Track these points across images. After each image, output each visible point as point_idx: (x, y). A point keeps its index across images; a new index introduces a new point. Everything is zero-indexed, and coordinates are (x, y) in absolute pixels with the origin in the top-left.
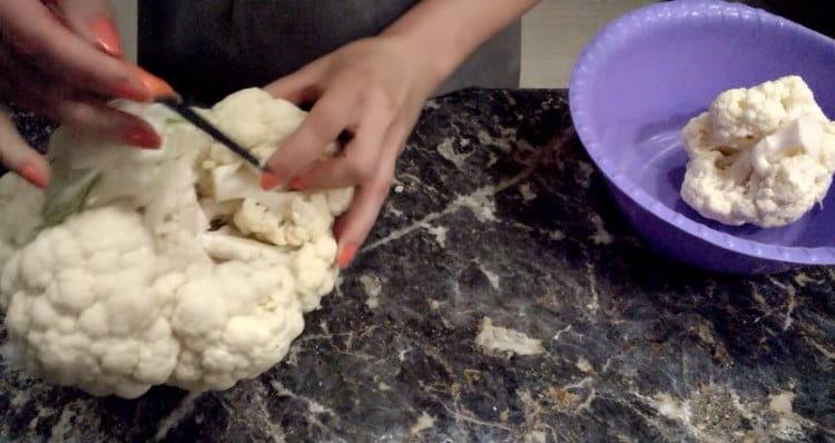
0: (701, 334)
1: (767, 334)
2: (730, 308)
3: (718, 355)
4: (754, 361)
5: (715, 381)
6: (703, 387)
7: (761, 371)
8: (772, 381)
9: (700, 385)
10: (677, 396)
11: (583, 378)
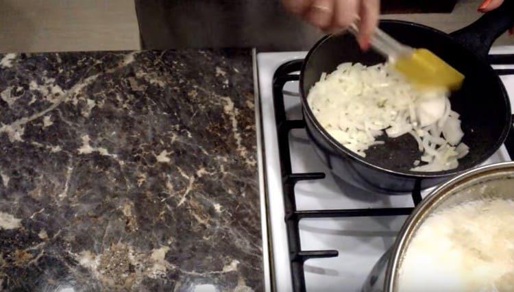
0: (124, 211)
1: (166, 209)
2: (149, 193)
3: (130, 224)
4: (152, 227)
5: (122, 241)
6: (113, 244)
7: (154, 234)
8: (159, 239)
9: (111, 245)
10: (95, 252)
11: (39, 243)
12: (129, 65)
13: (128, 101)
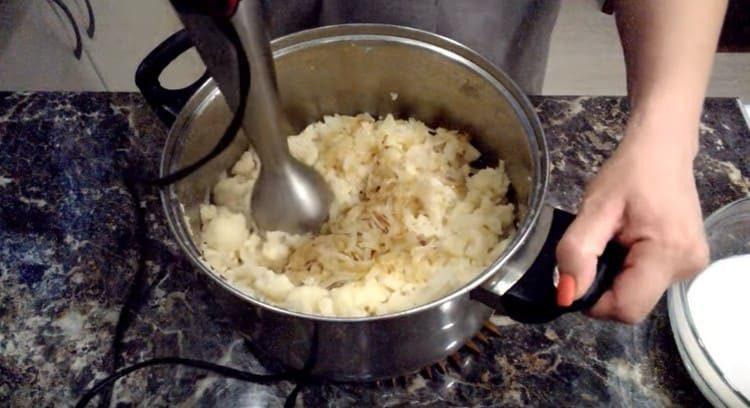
10: (630, 360)
11: (550, 345)
12: (579, 115)
13: (596, 163)
